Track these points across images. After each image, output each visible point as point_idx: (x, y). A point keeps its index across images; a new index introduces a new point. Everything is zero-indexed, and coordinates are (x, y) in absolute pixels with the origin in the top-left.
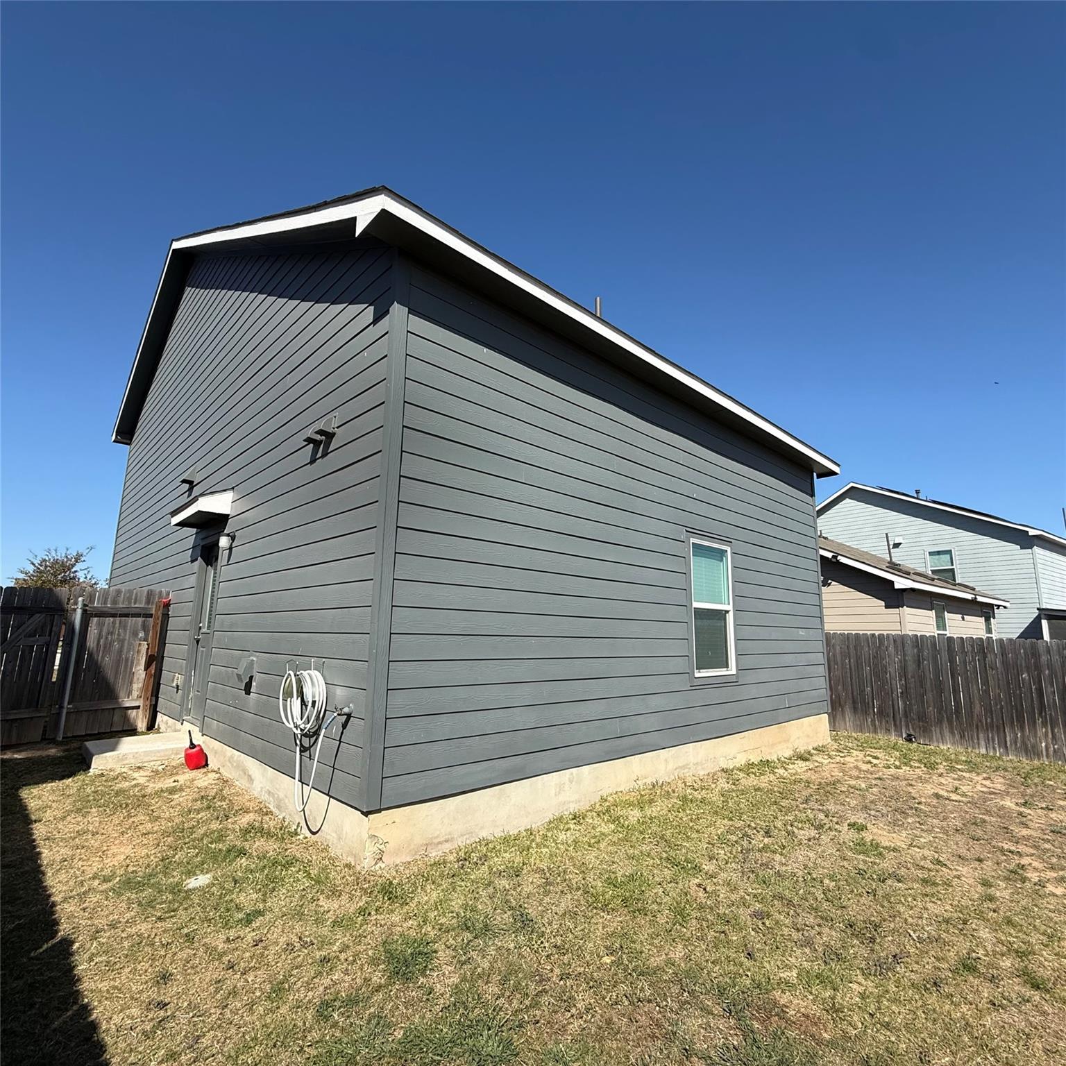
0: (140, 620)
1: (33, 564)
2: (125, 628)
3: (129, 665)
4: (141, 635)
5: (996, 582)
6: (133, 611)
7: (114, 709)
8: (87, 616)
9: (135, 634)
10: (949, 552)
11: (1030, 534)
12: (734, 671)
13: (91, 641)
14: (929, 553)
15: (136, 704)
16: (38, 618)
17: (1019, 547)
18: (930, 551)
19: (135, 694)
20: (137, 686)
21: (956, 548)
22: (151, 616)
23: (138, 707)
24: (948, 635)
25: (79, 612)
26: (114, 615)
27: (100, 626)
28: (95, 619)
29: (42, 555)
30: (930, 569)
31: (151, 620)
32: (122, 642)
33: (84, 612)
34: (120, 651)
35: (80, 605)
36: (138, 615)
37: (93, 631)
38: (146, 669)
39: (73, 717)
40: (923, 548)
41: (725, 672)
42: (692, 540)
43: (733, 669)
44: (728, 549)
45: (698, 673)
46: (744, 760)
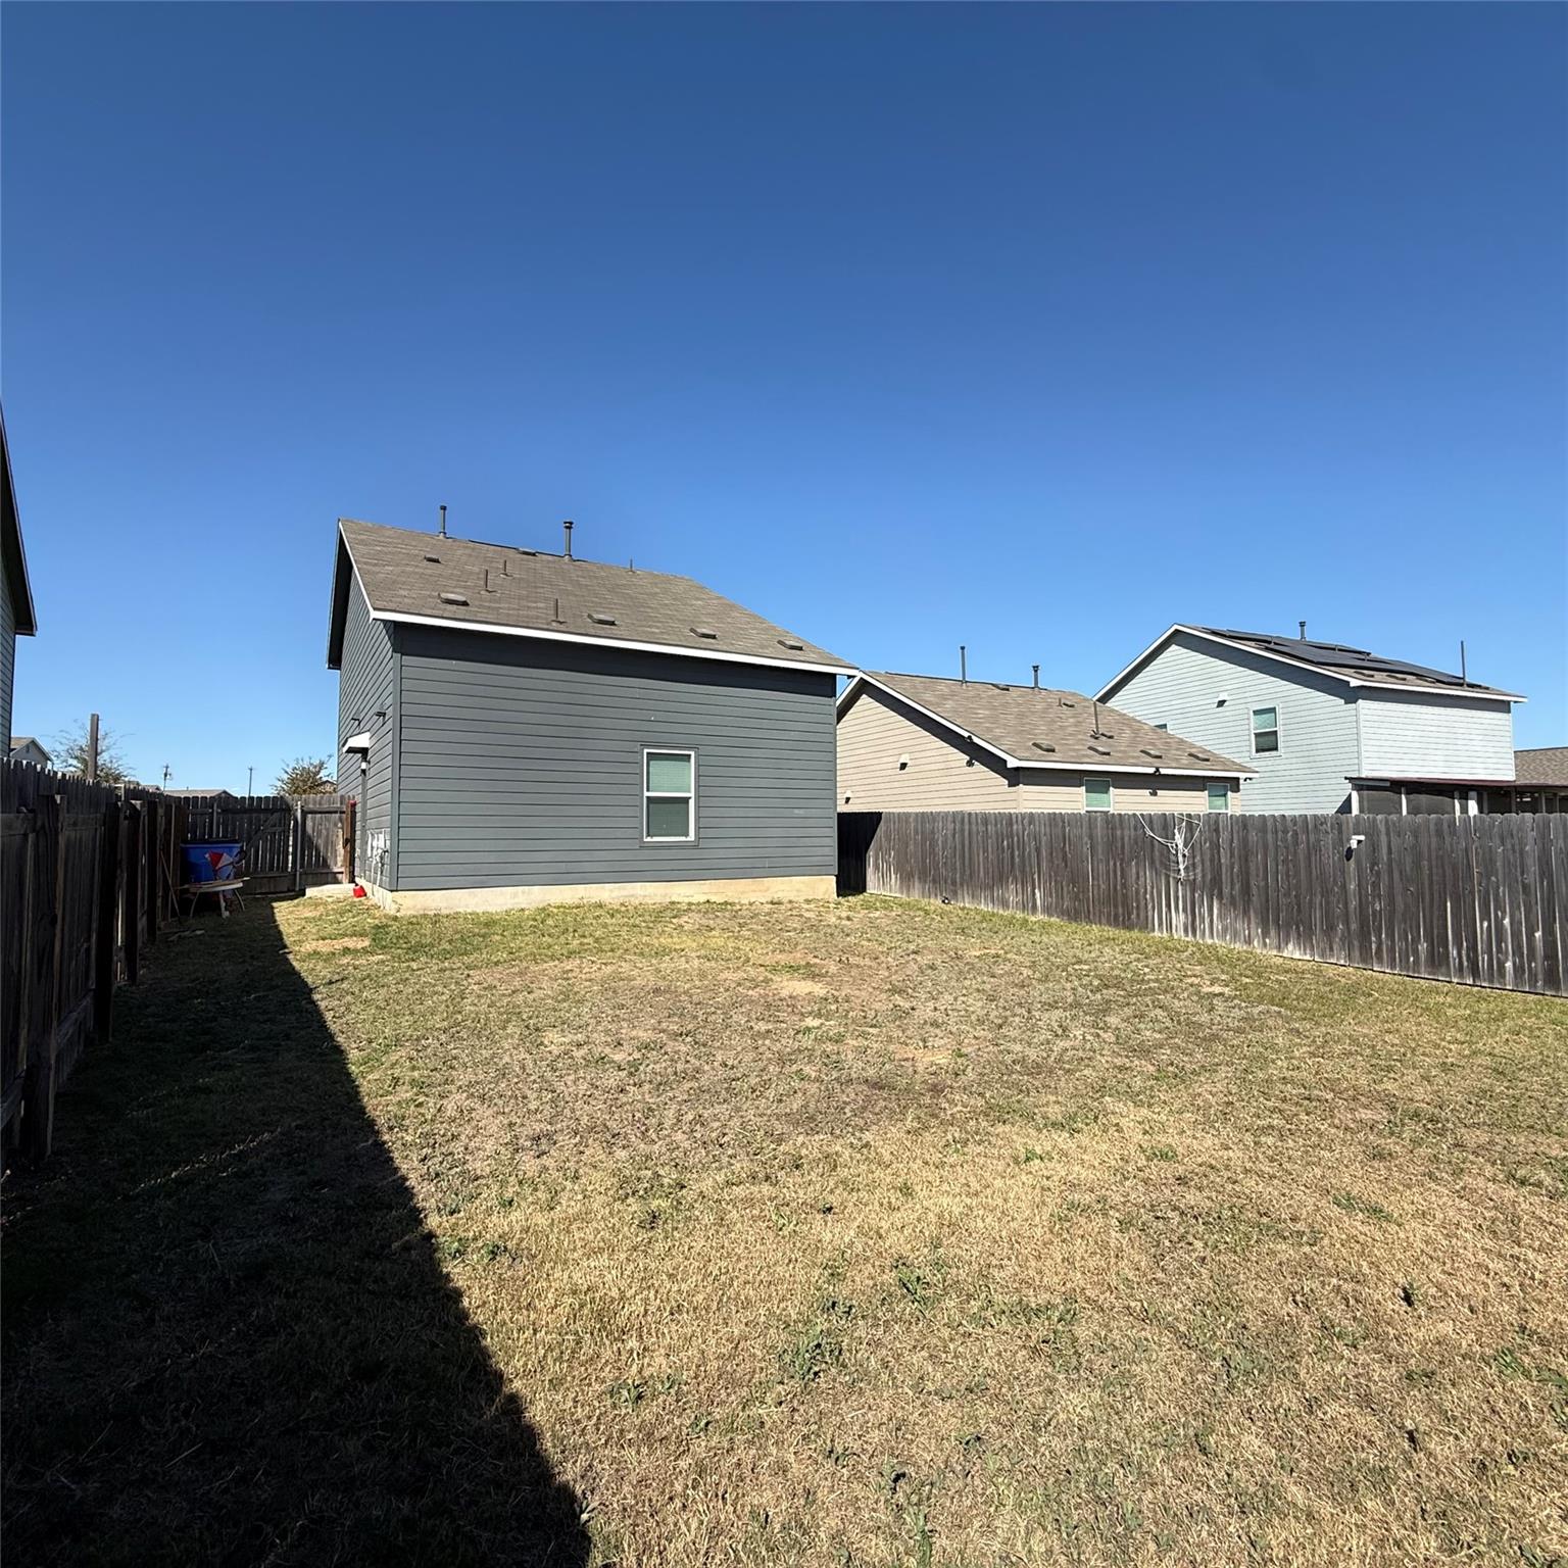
0: (338, 815)
1: (286, 772)
2: (329, 822)
3: (334, 845)
4: (340, 825)
5: (1319, 747)
6: (332, 810)
7: (327, 873)
8: (304, 813)
9: (336, 825)
10: (1273, 710)
11: (1352, 685)
12: (693, 839)
13: (309, 829)
14: (1254, 712)
15: (340, 870)
16: (276, 815)
17: (1343, 701)
18: (1256, 709)
19: (339, 864)
20: (340, 859)
21: (1281, 705)
22: (344, 812)
23: (342, 873)
24: (1111, 812)
25: (299, 811)
26: (320, 813)
27: (314, 820)
28: (310, 816)
29: (293, 764)
30: (1253, 732)
31: (344, 816)
32: (327, 830)
33: (302, 811)
34: (327, 836)
35: (299, 806)
36: (336, 812)
37: (309, 824)
38: (344, 848)
39: (304, 877)
40: (1248, 705)
41: (683, 839)
42: (646, 751)
43: (692, 837)
44: (692, 753)
45: (649, 839)
46: (703, 899)
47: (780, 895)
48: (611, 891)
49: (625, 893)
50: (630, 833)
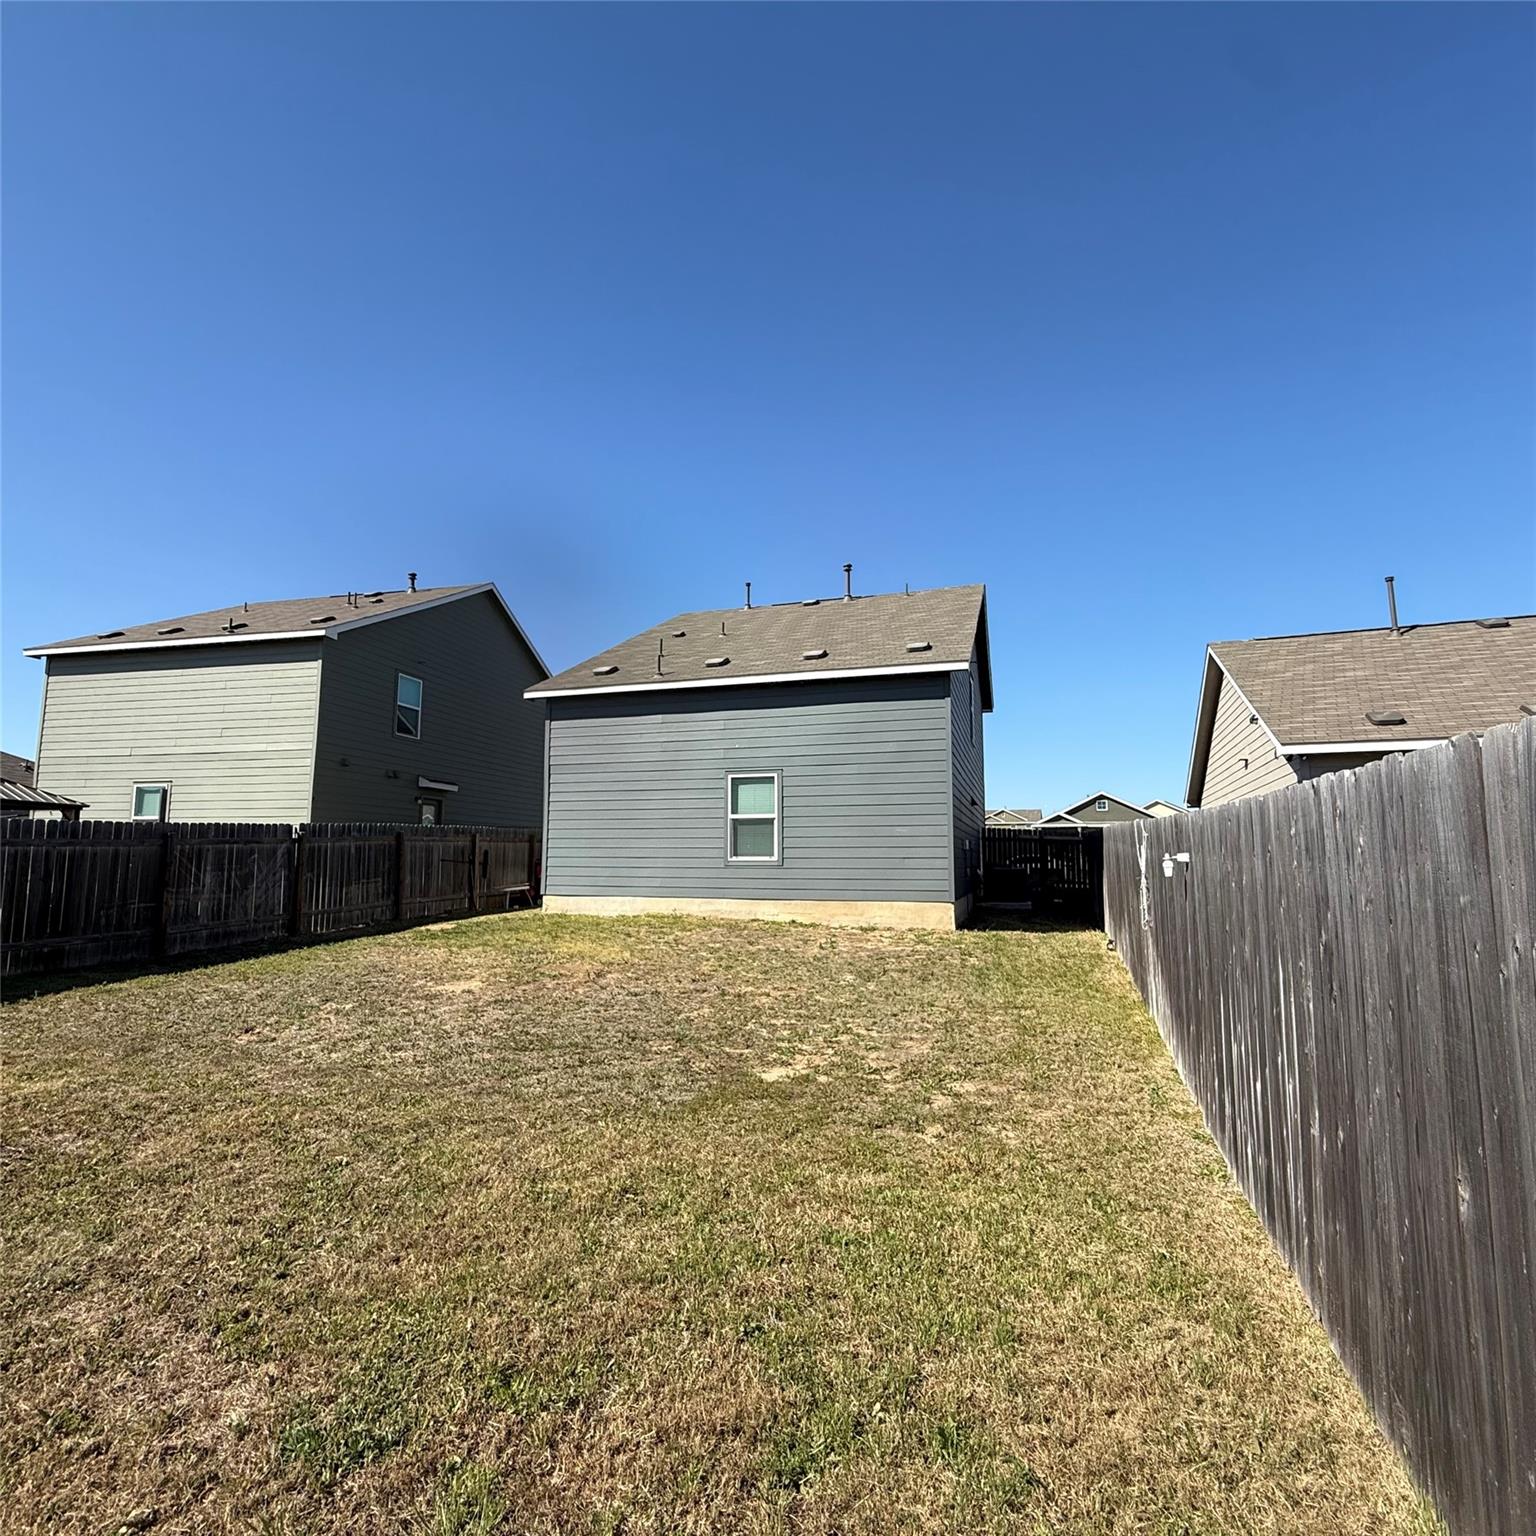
12: (777, 859)
41: (767, 858)
42: (730, 777)
43: (775, 858)
44: (775, 775)
45: (734, 858)
46: (788, 919)
47: (877, 920)
48: (699, 906)
49: (712, 908)
50: (715, 853)
